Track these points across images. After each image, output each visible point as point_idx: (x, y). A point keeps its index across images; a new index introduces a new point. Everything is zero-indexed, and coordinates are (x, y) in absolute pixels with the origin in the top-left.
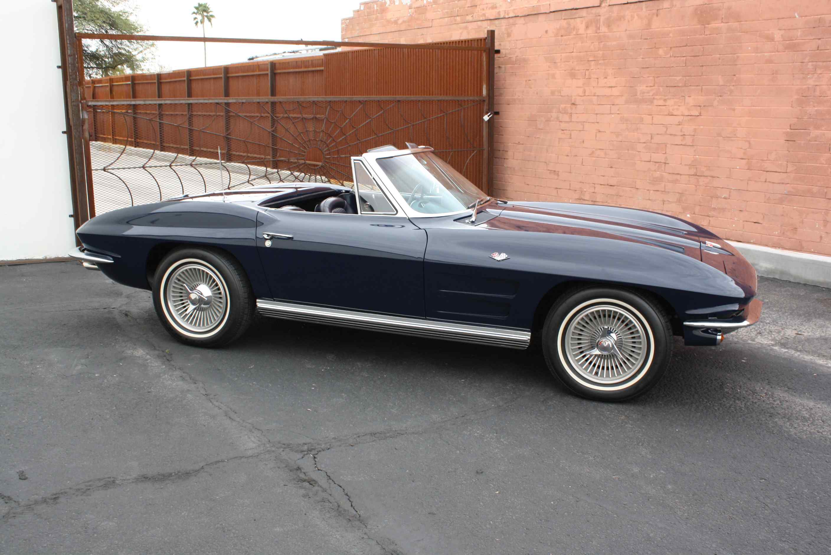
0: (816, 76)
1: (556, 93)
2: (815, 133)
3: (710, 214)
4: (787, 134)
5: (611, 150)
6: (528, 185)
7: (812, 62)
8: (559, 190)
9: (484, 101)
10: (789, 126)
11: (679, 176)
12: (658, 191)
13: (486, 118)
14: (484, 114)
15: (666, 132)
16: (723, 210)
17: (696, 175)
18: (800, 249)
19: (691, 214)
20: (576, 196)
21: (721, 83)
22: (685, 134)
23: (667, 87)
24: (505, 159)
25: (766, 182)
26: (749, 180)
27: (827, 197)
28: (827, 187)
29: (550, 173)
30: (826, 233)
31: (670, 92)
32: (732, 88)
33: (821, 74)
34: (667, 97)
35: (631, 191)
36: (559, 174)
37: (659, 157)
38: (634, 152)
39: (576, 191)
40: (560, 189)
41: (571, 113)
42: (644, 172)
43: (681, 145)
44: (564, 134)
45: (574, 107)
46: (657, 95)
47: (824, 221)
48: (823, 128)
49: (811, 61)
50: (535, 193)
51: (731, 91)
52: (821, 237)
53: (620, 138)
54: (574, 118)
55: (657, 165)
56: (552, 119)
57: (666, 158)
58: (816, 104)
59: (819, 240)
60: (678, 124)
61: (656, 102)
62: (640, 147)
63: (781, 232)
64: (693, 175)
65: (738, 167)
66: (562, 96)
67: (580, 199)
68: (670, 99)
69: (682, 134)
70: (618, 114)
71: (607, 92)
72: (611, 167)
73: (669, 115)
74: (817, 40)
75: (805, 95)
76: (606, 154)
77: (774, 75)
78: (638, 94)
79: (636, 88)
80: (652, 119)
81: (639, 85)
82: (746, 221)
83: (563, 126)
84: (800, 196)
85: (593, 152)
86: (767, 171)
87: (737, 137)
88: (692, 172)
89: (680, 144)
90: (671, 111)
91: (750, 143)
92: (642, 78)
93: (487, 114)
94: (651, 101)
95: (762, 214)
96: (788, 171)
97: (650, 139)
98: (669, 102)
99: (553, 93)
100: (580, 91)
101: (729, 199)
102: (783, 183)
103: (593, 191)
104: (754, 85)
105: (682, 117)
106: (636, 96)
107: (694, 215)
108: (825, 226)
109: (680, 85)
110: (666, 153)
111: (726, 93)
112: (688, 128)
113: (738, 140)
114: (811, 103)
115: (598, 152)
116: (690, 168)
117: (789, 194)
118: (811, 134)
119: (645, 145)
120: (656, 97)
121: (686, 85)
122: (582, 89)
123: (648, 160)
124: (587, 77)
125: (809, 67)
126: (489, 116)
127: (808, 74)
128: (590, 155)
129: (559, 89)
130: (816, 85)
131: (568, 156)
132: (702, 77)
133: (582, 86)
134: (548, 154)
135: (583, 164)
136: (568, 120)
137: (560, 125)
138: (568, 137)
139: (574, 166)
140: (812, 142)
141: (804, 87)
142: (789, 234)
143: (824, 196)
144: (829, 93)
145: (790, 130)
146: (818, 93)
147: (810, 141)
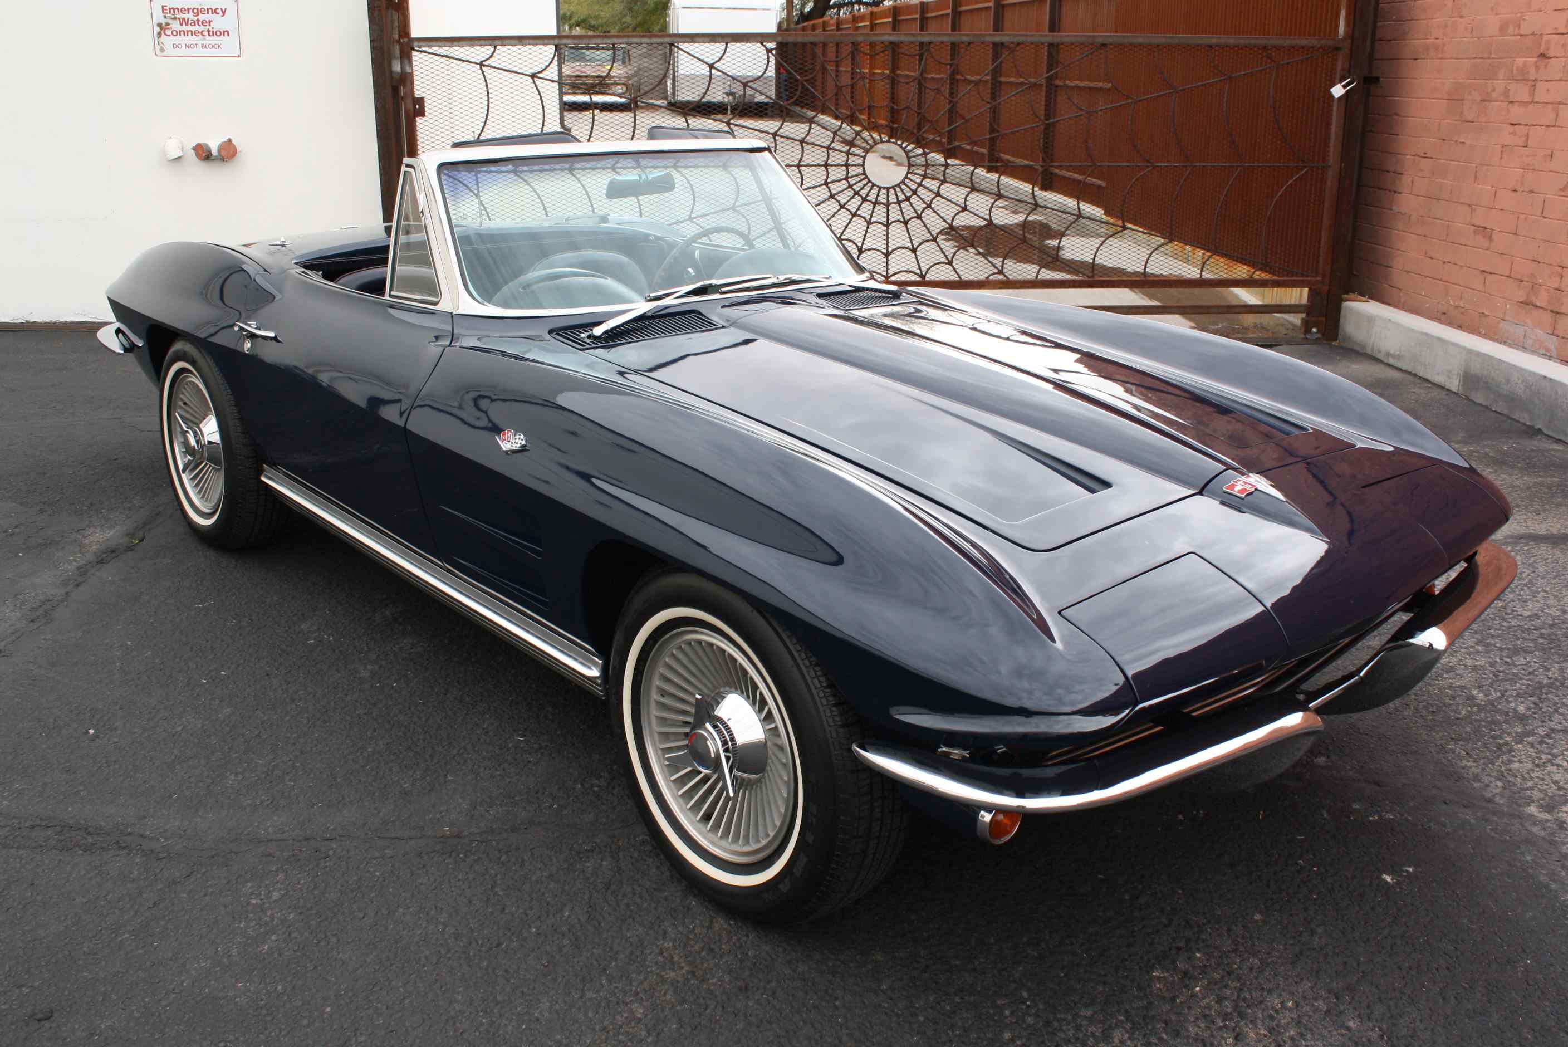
1: (1511, 30)
6: (1432, 258)
8: (1489, 277)
9: (1337, 49)
13: (1338, 91)
14: (1337, 81)
20: (1520, 295)
24: (1395, 192)
29: (1475, 232)
36: (1494, 236)
39: (1522, 281)
40: (1491, 273)
41: (1536, 80)
44: (1514, 133)
45: (1543, 62)
50: (1441, 280)
54: (1542, 93)
56: (1494, 95)
66: (1521, 35)
67: (1527, 303)
83: (1517, 112)
93: (1341, 82)
99: (1503, 28)
100: (1561, 22)
103: (1556, 285)
122: (1564, 16)
126: (1345, 86)
128: (1561, 190)
129: (1519, 15)
131: (1516, 191)
133: (1566, 7)
134: (1476, 185)
135: (1545, 214)
136: (1526, 98)
137: (1508, 111)
138: (1521, 142)
139: (1526, 218)
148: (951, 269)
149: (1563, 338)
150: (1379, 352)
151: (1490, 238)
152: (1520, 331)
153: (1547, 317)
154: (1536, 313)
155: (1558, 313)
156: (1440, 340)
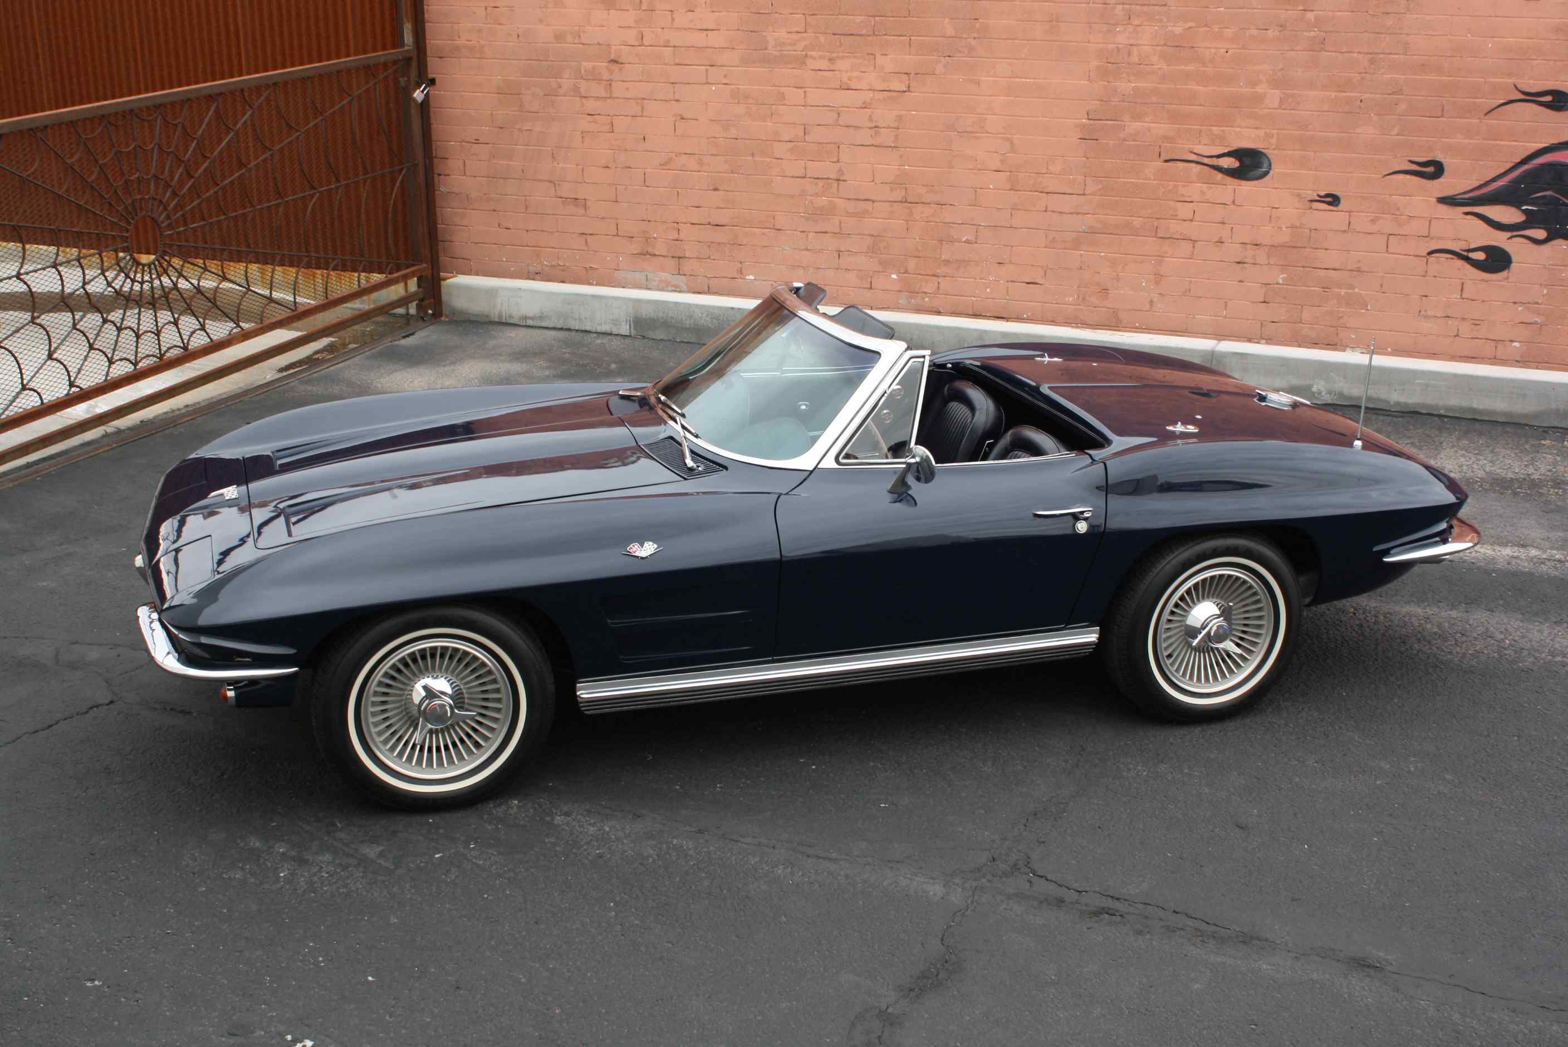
0: (1131, 28)
1: (569, 38)
2: (1132, 126)
3: (938, 271)
4: (1082, 127)
5: (712, 155)
6: (509, 229)
7: (1123, 4)
8: (590, 239)
10: (1085, 113)
11: (870, 203)
12: (826, 232)
13: (418, 95)
14: (413, 87)
15: (837, 120)
16: (963, 263)
17: (906, 201)
18: (1115, 325)
19: (898, 273)
20: (635, 248)
21: (950, 31)
22: (879, 124)
23: (834, 34)
25: (1046, 211)
26: (1013, 209)
27: (1159, 235)
28: (1158, 218)
29: (563, 202)
30: (1161, 294)
31: (841, 45)
32: (973, 42)
33: (1140, 26)
34: (834, 55)
35: (763, 234)
36: (588, 204)
37: (826, 168)
38: (768, 160)
39: (632, 237)
40: (592, 235)
41: (611, 80)
42: (792, 197)
43: (872, 145)
44: (595, 122)
45: (615, 67)
46: (813, 50)
47: (1155, 275)
48: (1148, 119)
50: (526, 246)
51: (971, 49)
52: (1152, 302)
53: (733, 132)
54: (618, 90)
55: (821, 183)
56: (561, 91)
57: (840, 171)
58: (1132, 78)
59: (1148, 307)
60: (863, 106)
61: (811, 64)
62: (780, 149)
63: (1078, 296)
64: (901, 202)
65: (991, 187)
66: (583, 44)
67: (643, 254)
68: (843, 58)
69: (874, 124)
70: (726, 84)
71: (699, 39)
72: (716, 189)
73: (841, 88)
75: (1112, 61)
76: (701, 163)
77: (1054, 23)
78: (770, 47)
79: (764, 34)
80: (805, 96)
81: (771, 28)
82: (1012, 281)
83: (591, 105)
84: (1111, 234)
85: (670, 160)
86: (1047, 193)
87: (988, 133)
88: (899, 195)
89: (869, 144)
90: (845, 79)
91: (1012, 143)
92: (776, 15)
94: (801, 61)
95: (1042, 267)
96: (1087, 192)
97: (803, 134)
98: (840, 65)
99: (559, 37)
100: (631, 36)
101: (976, 243)
102: (1077, 214)
103: (676, 236)
104: (1015, 39)
105: (871, 94)
106: (766, 49)
107: (906, 275)
108: (1157, 283)
109: (864, 32)
110: (838, 161)
111: (960, 52)
112: (886, 115)
113: (988, 137)
115: (684, 159)
116: (892, 190)
117: (1093, 231)
118: (1126, 127)
119: (790, 145)
120: (809, 53)
121: (876, 33)
122: (633, 33)
123: (800, 175)
124: (644, 7)
126: (422, 92)
127: (1116, 24)
128: (663, 165)
129: (577, 28)
130: (1131, 45)
131: (607, 167)
132: (910, 18)
133: (633, 25)
134: (555, 164)
135: (647, 184)
136: (604, 95)
137: (583, 105)
138: (607, 128)
139: (626, 189)
140: (1128, 143)
141: (1111, 46)
142: (1094, 300)
143: (1153, 234)
144: (1155, 59)
145: (1088, 121)
146: (1135, 59)
147: (1124, 140)
148: (205, 334)
149: (691, 275)
150: (511, 317)
151: (585, 207)
152: (639, 277)
153: (672, 263)
154: (654, 259)
155: (679, 258)
156: (594, 296)
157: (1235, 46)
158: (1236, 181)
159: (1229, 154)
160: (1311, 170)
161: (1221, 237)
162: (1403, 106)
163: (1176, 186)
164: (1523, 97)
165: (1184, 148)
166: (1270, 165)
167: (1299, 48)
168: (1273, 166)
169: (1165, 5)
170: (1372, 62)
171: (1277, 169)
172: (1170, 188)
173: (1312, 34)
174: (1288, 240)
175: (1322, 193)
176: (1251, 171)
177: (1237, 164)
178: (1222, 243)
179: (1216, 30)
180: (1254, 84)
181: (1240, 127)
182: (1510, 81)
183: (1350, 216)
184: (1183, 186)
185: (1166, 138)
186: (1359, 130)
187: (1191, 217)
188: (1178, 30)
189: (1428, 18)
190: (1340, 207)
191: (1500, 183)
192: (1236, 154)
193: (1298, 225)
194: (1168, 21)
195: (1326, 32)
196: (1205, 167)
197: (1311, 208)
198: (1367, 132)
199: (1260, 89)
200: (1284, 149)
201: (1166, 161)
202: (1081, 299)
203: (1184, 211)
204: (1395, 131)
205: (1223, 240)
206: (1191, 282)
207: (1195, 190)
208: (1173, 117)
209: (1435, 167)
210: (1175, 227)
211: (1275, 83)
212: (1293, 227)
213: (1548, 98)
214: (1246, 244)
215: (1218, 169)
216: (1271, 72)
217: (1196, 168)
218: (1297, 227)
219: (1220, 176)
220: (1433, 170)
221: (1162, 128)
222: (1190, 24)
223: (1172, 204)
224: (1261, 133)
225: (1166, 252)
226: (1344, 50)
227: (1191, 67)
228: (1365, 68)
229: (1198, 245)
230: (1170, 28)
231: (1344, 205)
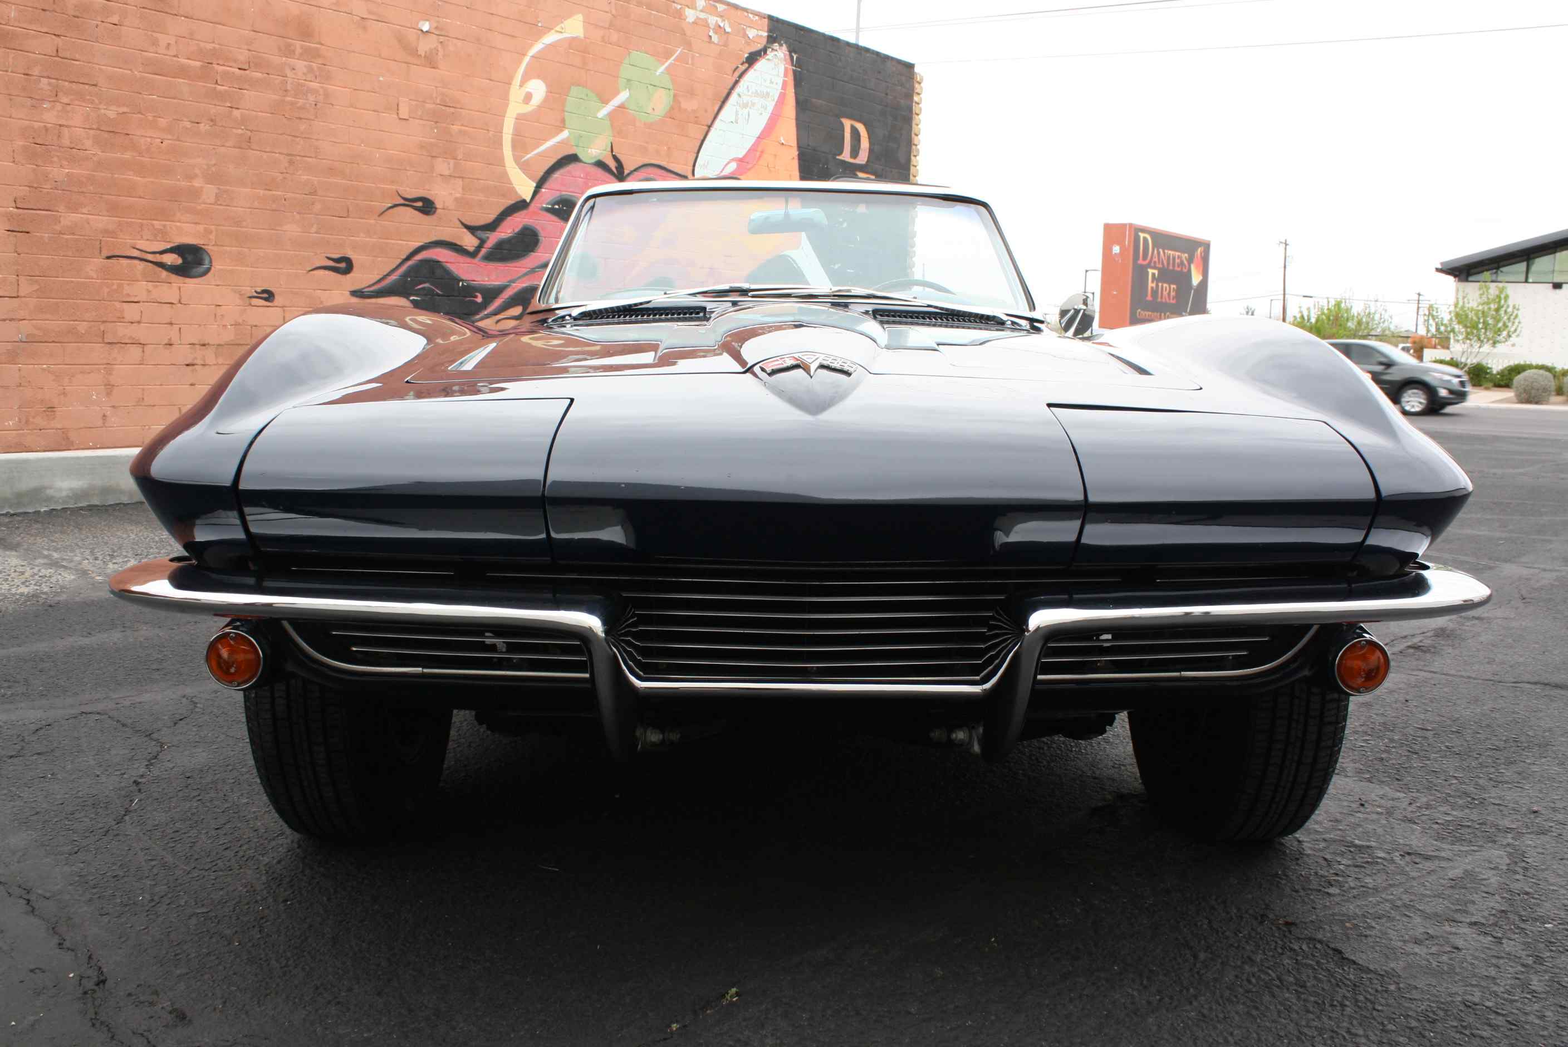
0: (59, 107)
2: (69, 218)
4: (10, 217)
7: (49, 77)
10: (12, 201)
27: (106, 341)
28: (104, 322)
30: (113, 407)
33: (69, 105)
47: (105, 385)
48: (85, 210)
49: (45, 74)
52: (104, 416)
58: (65, 163)
59: (100, 423)
63: (20, 419)
74: (54, 37)
75: (39, 142)
84: (53, 342)
96: (21, 294)
102: (11, 320)
108: (109, 394)
114: (55, 159)
117: (31, 340)
118: (62, 219)
125: (41, 85)
127: (43, 100)
130: (60, 126)
140: (65, 237)
141: (36, 125)
142: (40, 421)
143: (100, 340)
144: (88, 143)
145: (16, 210)
146: (66, 142)
147: (61, 233)
157: (170, 137)
158: (181, 278)
159: (171, 250)
160: (247, 266)
161: (170, 339)
162: (318, 207)
163: (120, 286)
164: (402, 202)
165: (126, 242)
166: (211, 262)
167: (227, 144)
168: (214, 264)
169: (95, 85)
170: (291, 163)
171: (217, 266)
172: (115, 287)
173: (240, 131)
174: (232, 338)
175: (259, 290)
176: (193, 268)
177: (180, 261)
178: (171, 345)
179: (150, 118)
180: (190, 177)
181: (179, 221)
182: (394, 187)
183: (284, 311)
184: (128, 285)
185: (106, 232)
186: (286, 227)
187: (138, 318)
188: (111, 114)
189: (333, 127)
190: (276, 303)
191: (394, 277)
192: (179, 250)
193: (241, 321)
194: (100, 103)
195: (251, 131)
196: (150, 264)
197: (250, 304)
198: (292, 229)
199: (197, 183)
200: (222, 246)
201: (108, 258)
202: (24, 421)
203: (131, 312)
204: (314, 230)
205: (172, 343)
206: (143, 390)
207: (140, 289)
208: (113, 209)
209: (347, 263)
210: (123, 331)
211: (213, 178)
212: (236, 324)
213: (420, 204)
214: (193, 344)
215: (161, 265)
216: (205, 167)
217: (140, 266)
218: (239, 324)
219: (164, 274)
220: (344, 266)
221: (102, 221)
222: (125, 109)
223: (117, 305)
224: (201, 228)
225: (115, 359)
226: (268, 150)
227: (128, 156)
228: (286, 169)
229: (146, 348)
230: (103, 111)
231: (278, 300)
